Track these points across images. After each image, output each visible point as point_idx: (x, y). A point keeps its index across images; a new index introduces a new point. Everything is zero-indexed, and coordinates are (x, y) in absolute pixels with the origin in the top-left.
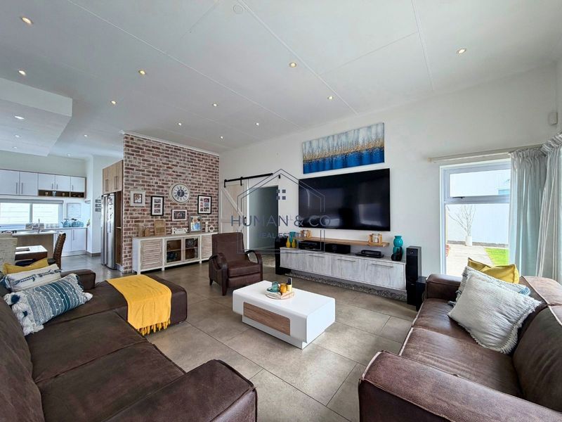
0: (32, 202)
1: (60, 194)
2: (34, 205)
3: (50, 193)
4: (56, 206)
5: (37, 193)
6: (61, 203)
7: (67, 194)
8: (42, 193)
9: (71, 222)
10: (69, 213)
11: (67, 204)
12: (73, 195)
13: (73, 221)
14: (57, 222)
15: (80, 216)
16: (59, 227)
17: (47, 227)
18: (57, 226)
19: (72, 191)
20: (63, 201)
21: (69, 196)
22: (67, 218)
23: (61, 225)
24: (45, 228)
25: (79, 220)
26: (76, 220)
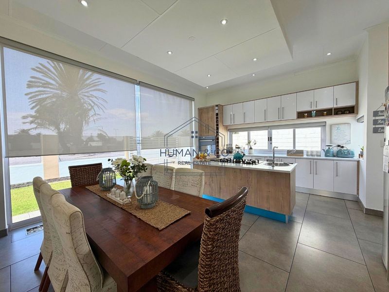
0: (295, 126)
1: (321, 113)
3: (309, 114)
5: (295, 116)
6: (323, 125)
7: (329, 112)
8: (301, 115)
9: (335, 149)
10: (333, 137)
11: (331, 126)
12: (337, 112)
13: (339, 148)
14: (319, 149)
15: (349, 142)
16: (320, 156)
17: (307, 155)
18: (319, 154)
19: (335, 106)
20: (326, 122)
21: (332, 115)
22: (331, 144)
23: (323, 154)
24: (305, 156)
25: (348, 147)
26: (343, 147)
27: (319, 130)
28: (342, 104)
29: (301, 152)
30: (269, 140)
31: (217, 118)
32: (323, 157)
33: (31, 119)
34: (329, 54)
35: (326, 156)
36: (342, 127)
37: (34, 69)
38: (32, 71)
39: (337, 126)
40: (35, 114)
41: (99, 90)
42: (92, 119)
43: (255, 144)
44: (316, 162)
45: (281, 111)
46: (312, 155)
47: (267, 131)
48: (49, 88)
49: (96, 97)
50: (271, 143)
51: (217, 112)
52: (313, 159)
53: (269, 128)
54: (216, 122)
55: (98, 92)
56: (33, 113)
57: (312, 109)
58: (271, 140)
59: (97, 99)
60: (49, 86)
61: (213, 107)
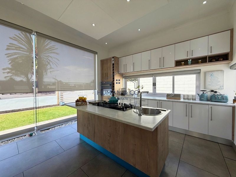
0: (174, 74)
1: (195, 61)
2: (176, 77)
3: (185, 62)
4: (193, 77)
5: (174, 65)
6: (198, 72)
7: (204, 60)
8: (178, 63)
9: (209, 94)
10: (207, 83)
11: (205, 73)
12: (212, 60)
13: (213, 93)
14: (194, 93)
15: (222, 88)
16: (195, 100)
17: (184, 99)
18: (194, 98)
19: (210, 54)
20: (200, 69)
21: (206, 62)
22: (205, 89)
23: (198, 98)
24: (182, 100)
25: (221, 92)
26: (216, 92)
28: (216, 52)
29: (178, 96)
30: (153, 86)
31: (113, 67)
32: (198, 101)
33: (8, 70)
34: (205, 2)
35: (201, 100)
36: (215, 74)
37: (11, 38)
38: (10, 39)
39: (211, 73)
40: (11, 67)
41: (54, 53)
42: (49, 71)
43: (142, 88)
44: (191, 106)
45: (162, 61)
46: (188, 99)
47: (152, 78)
48: (20, 50)
49: (51, 57)
50: (155, 88)
51: (113, 62)
52: (189, 103)
53: (154, 75)
54: (113, 71)
55: (53, 54)
56: (10, 66)
57: (189, 57)
58: (155, 86)
59: (52, 58)
60: (20, 49)
61: (110, 59)
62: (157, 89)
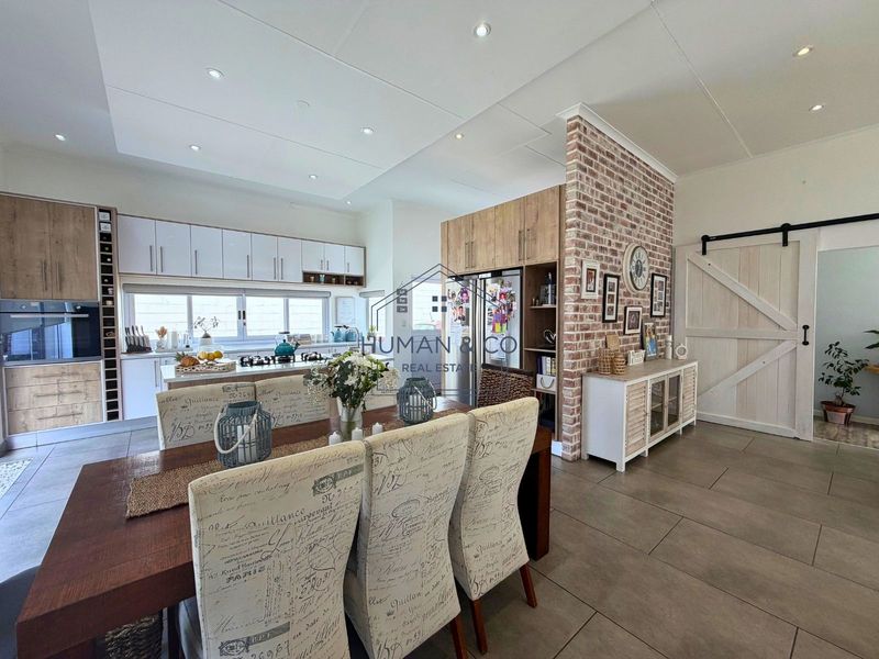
0: (291, 294)
1: (329, 279)
2: (292, 300)
3: (317, 278)
5: (300, 278)
6: (326, 296)
7: (338, 280)
8: (309, 277)
11: (336, 298)
16: (328, 341)
18: (326, 339)
19: (347, 273)
20: (331, 293)
21: (342, 284)
27: (319, 302)
30: (239, 318)
31: (105, 247)
32: (331, 342)
35: (335, 341)
45: (279, 264)
47: (235, 298)
50: (245, 324)
51: (105, 228)
53: (243, 292)
54: (102, 261)
57: (323, 271)
58: (244, 318)
61: (83, 210)
62: (248, 327)
